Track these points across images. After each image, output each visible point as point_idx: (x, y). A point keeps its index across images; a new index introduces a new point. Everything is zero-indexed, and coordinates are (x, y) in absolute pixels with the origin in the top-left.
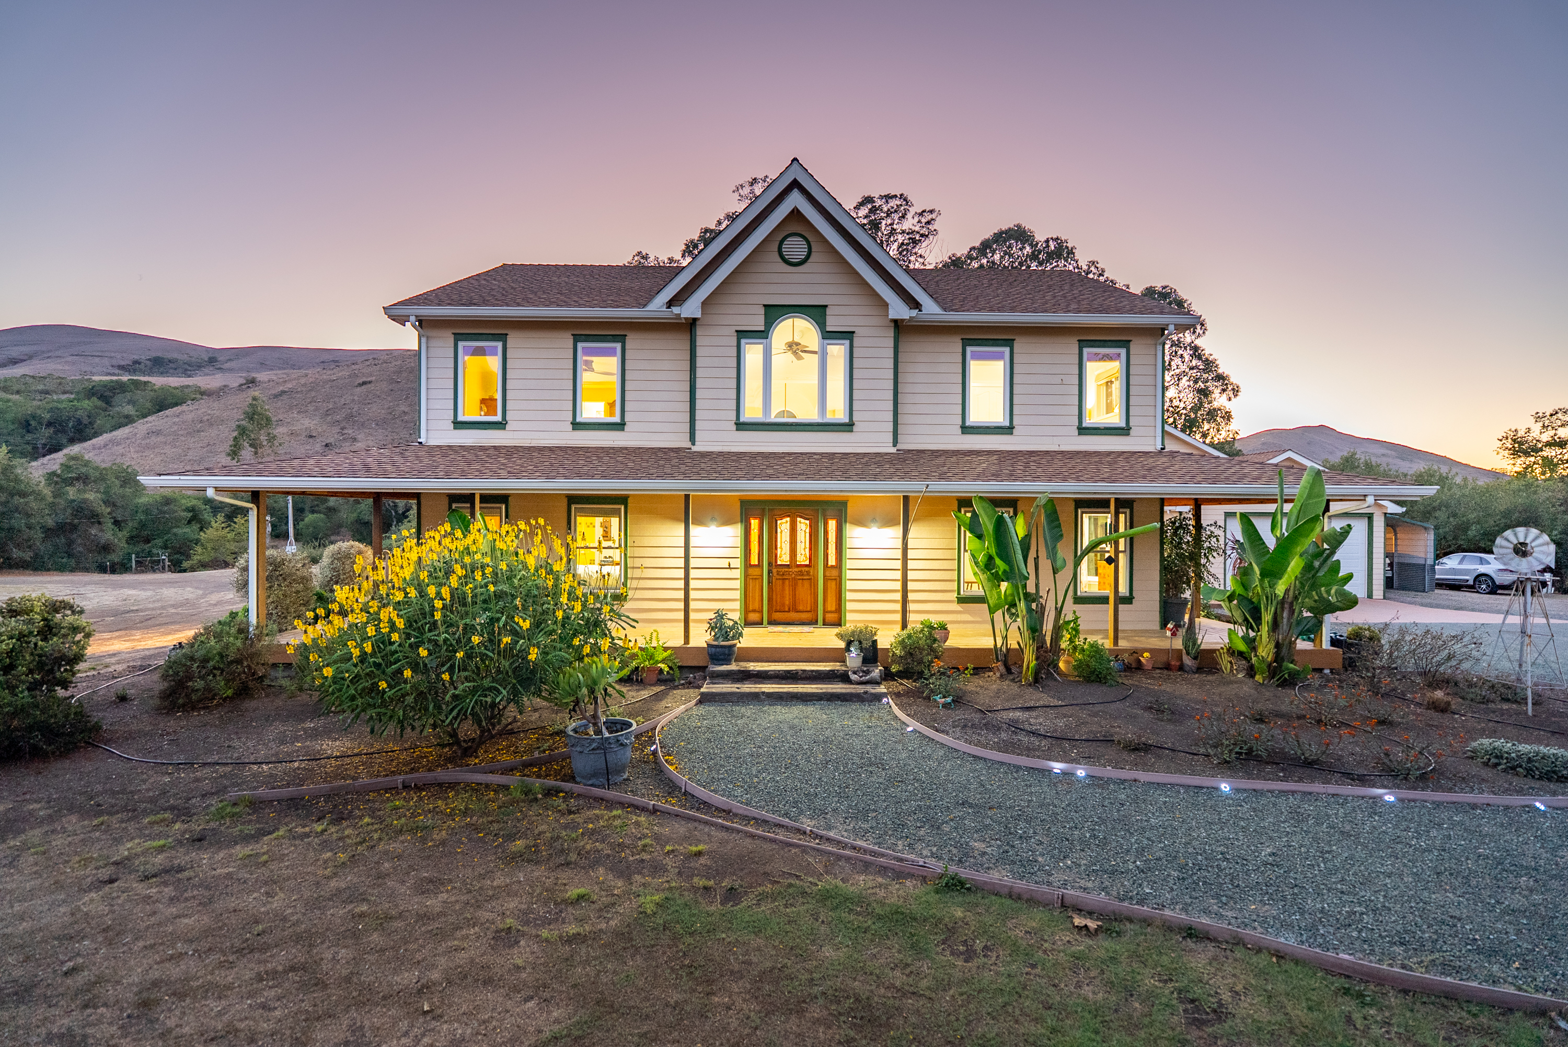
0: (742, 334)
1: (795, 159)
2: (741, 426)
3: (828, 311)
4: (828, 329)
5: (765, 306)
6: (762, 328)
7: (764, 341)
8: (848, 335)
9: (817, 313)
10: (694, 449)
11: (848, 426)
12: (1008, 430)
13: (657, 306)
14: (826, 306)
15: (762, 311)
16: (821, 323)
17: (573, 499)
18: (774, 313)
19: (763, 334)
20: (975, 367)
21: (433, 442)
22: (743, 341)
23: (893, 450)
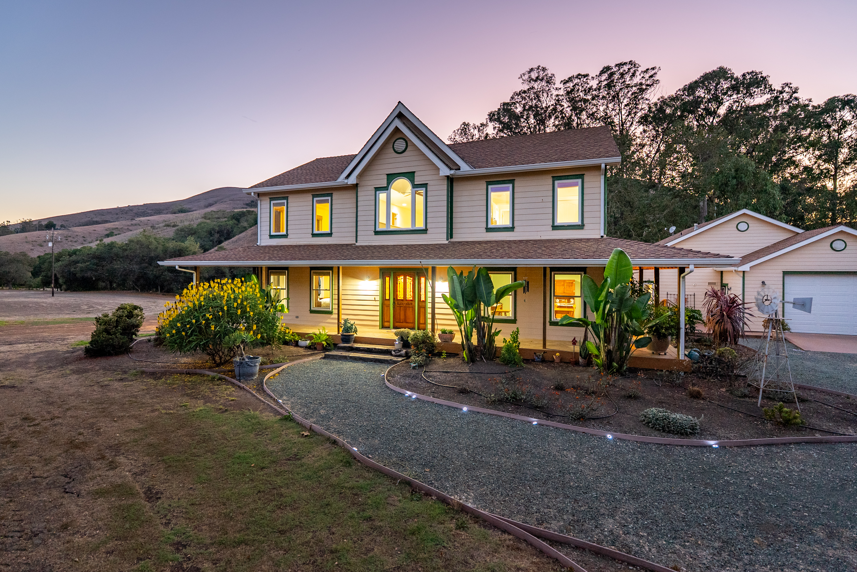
0: (377, 189)
1: (399, 102)
2: (377, 233)
3: (416, 174)
4: (416, 183)
5: (387, 175)
6: (386, 186)
7: (386, 191)
8: (425, 185)
9: (410, 175)
10: (357, 244)
11: (425, 231)
12: (512, 229)
13: (341, 179)
14: (414, 172)
15: (386, 177)
16: (412, 181)
17: (312, 268)
18: (391, 177)
19: (386, 188)
20: (494, 196)
21: (262, 245)
22: (377, 192)
23: (447, 242)
